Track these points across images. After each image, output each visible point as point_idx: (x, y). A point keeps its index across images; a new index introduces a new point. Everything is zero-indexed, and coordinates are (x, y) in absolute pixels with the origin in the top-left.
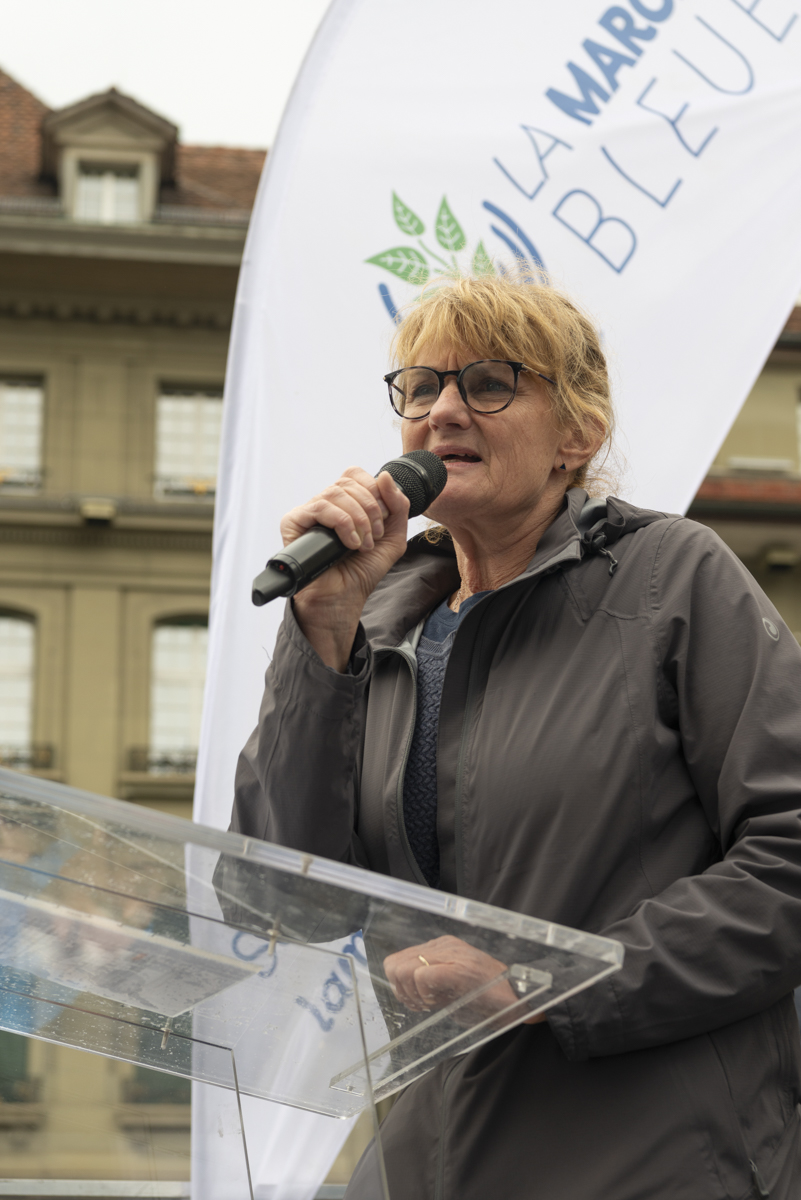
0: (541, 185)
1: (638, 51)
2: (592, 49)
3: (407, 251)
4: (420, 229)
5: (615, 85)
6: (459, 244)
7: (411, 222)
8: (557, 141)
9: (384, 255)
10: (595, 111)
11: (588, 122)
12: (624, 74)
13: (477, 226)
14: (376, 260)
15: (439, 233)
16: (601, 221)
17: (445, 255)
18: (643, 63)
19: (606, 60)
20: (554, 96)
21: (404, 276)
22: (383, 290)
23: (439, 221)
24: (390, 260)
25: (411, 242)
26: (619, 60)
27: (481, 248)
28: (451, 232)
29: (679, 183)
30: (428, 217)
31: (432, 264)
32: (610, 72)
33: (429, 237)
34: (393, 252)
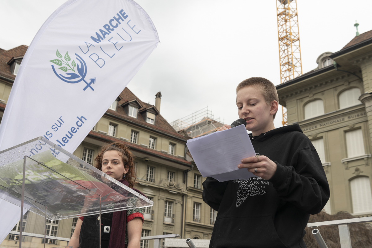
0: (88, 52)
1: (110, 32)
2: (101, 31)
3: (58, 60)
4: (61, 57)
5: (104, 37)
6: (69, 60)
7: (60, 55)
8: (91, 45)
9: (53, 60)
10: (100, 41)
11: (98, 43)
12: (107, 36)
13: (73, 57)
14: (51, 61)
15: (65, 58)
16: (98, 59)
17: (66, 62)
18: (110, 34)
19: (104, 33)
20: (92, 38)
21: (57, 64)
22: (53, 66)
23: (65, 56)
24: (54, 61)
25: (59, 59)
26: (106, 33)
27: (74, 61)
28: (68, 58)
29: (115, 54)
30: (63, 55)
31: (63, 63)
32: (104, 35)
33: (63, 58)
34: (55, 60)
